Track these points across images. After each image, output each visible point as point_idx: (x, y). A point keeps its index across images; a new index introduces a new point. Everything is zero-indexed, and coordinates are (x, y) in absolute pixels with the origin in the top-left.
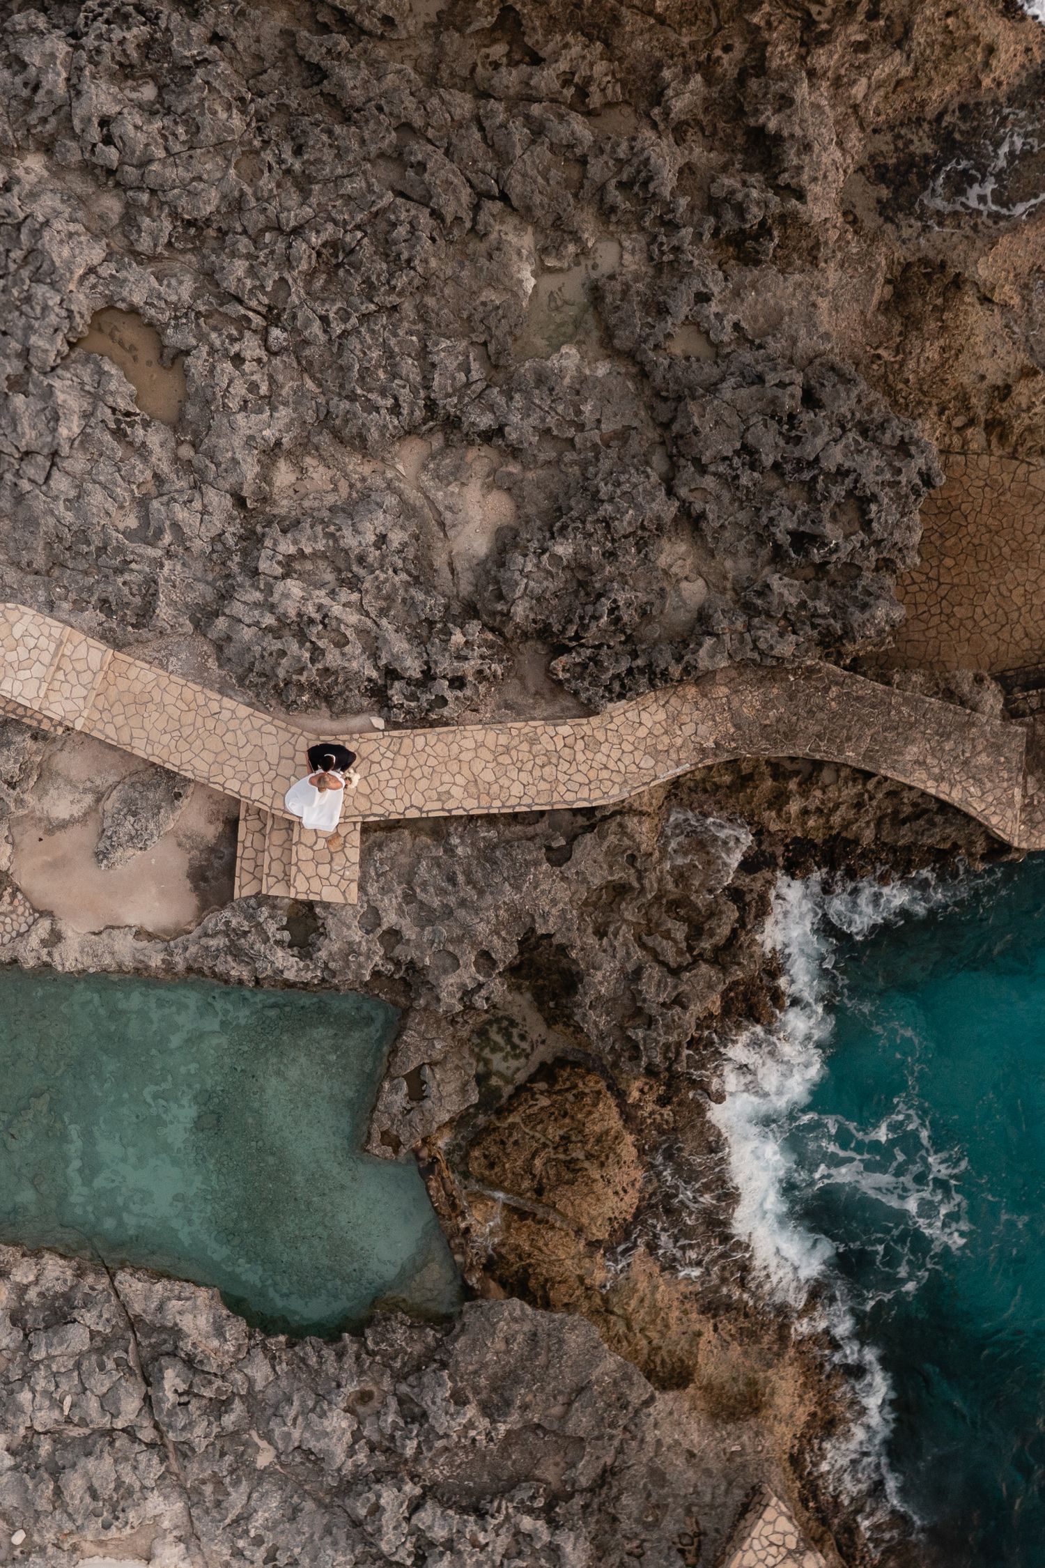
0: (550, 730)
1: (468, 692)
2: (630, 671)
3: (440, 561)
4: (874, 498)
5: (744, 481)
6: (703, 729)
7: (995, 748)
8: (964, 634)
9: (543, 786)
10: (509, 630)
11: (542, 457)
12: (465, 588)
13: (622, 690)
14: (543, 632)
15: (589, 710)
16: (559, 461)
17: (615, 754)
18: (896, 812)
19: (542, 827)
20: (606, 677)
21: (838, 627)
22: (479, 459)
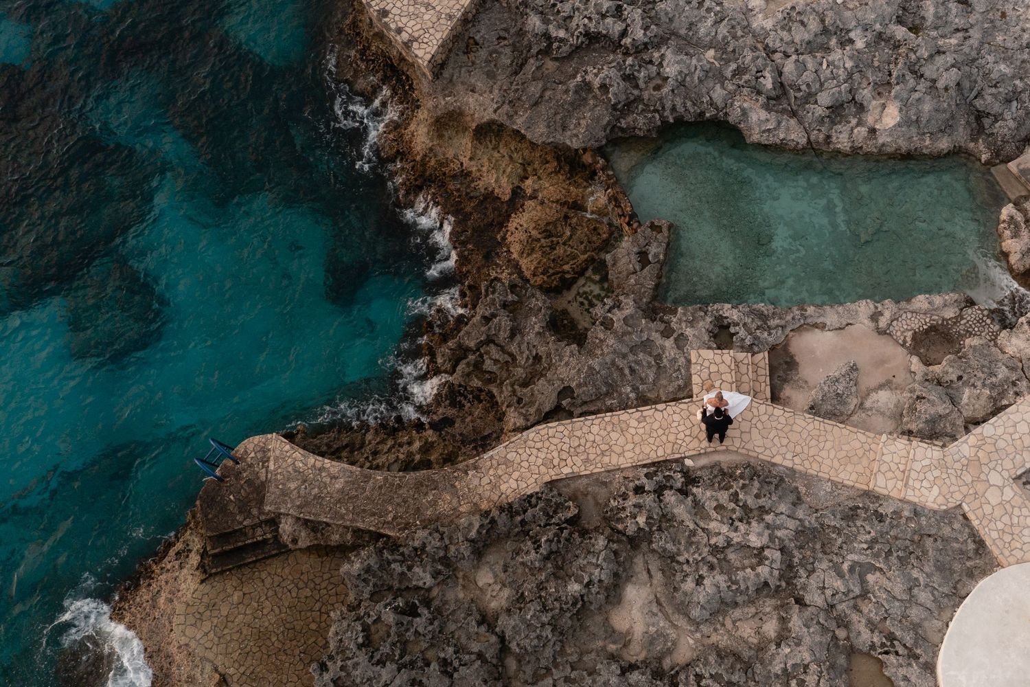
0: (576, 469)
1: (631, 485)
2: (525, 511)
3: (658, 577)
4: (360, 647)
5: (451, 650)
6: (476, 482)
7: (285, 493)
8: (305, 577)
9: (578, 433)
10: (608, 531)
11: (593, 655)
12: (639, 562)
13: (529, 500)
14: (584, 533)
15: (551, 484)
16: (581, 654)
17: (532, 459)
18: (352, 452)
19: (579, 411)
20: (541, 504)
21: (386, 554)
22: (636, 653)
